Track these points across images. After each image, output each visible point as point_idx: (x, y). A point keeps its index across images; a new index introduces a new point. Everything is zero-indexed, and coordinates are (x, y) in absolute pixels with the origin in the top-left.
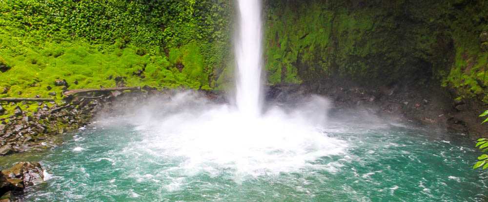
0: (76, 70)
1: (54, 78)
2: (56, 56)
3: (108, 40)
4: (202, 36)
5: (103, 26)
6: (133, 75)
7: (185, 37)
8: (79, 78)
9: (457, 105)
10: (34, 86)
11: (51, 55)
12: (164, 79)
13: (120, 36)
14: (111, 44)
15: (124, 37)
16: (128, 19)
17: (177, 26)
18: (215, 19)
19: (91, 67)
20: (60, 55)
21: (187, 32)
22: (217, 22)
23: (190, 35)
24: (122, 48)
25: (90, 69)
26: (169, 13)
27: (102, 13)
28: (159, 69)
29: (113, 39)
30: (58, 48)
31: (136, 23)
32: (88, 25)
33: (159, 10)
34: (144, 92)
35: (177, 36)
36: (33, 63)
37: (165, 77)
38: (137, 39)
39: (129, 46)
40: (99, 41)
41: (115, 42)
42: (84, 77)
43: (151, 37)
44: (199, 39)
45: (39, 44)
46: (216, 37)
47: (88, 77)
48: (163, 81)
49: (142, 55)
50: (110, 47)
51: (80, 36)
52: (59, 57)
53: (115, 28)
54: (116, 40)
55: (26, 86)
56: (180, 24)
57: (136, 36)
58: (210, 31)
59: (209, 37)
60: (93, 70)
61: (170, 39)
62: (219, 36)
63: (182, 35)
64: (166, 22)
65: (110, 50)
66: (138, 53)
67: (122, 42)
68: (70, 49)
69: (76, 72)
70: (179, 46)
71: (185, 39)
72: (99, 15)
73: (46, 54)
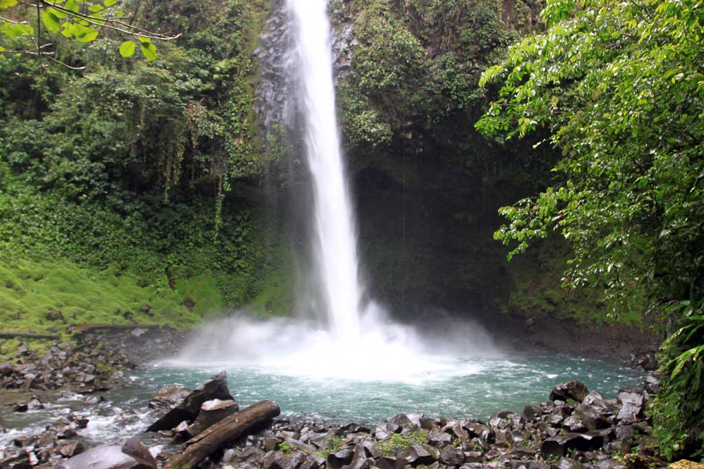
0: (69, 301)
1: (45, 308)
2: (36, 280)
3: (97, 264)
4: (220, 265)
5: (89, 245)
6: (140, 312)
7: (197, 265)
8: (76, 311)
9: (529, 326)
10: (18, 318)
11: (29, 277)
12: (181, 318)
13: (115, 259)
14: (102, 270)
15: (120, 260)
16: (125, 238)
17: (186, 252)
18: (238, 245)
19: (88, 297)
20: (42, 278)
21: (200, 260)
22: (239, 249)
23: (205, 263)
24: (118, 275)
25: (88, 300)
26: (175, 235)
27: (89, 228)
28: (172, 305)
29: (104, 263)
30: (38, 269)
31: (135, 244)
32: (68, 243)
33: (159, 230)
34: (166, 333)
35: (186, 265)
36: (8, 287)
37: (181, 315)
38: (137, 264)
39: (125, 273)
40: (85, 265)
41: (107, 267)
42: (82, 310)
43: (157, 264)
44: (216, 268)
45: (11, 260)
46: (239, 266)
47: (88, 310)
48: (179, 321)
49: (143, 287)
50: (101, 273)
51: (63, 255)
52: (41, 281)
53: (107, 248)
54: (109, 264)
55: (8, 317)
56: (190, 249)
57: (136, 260)
58: (230, 259)
59: (229, 267)
60: (91, 301)
61: (177, 269)
62: (243, 266)
63: (193, 263)
64: (170, 247)
65: (102, 278)
66: (139, 284)
67: (118, 268)
68: (53, 272)
69: (69, 303)
70: (188, 277)
71: (197, 268)
72: (84, 230)
73: (25, 276)
